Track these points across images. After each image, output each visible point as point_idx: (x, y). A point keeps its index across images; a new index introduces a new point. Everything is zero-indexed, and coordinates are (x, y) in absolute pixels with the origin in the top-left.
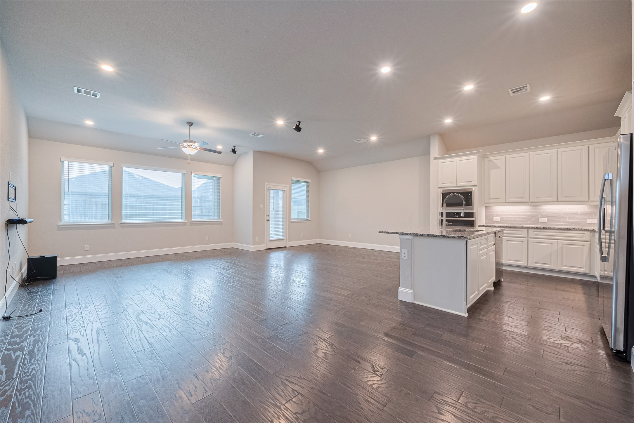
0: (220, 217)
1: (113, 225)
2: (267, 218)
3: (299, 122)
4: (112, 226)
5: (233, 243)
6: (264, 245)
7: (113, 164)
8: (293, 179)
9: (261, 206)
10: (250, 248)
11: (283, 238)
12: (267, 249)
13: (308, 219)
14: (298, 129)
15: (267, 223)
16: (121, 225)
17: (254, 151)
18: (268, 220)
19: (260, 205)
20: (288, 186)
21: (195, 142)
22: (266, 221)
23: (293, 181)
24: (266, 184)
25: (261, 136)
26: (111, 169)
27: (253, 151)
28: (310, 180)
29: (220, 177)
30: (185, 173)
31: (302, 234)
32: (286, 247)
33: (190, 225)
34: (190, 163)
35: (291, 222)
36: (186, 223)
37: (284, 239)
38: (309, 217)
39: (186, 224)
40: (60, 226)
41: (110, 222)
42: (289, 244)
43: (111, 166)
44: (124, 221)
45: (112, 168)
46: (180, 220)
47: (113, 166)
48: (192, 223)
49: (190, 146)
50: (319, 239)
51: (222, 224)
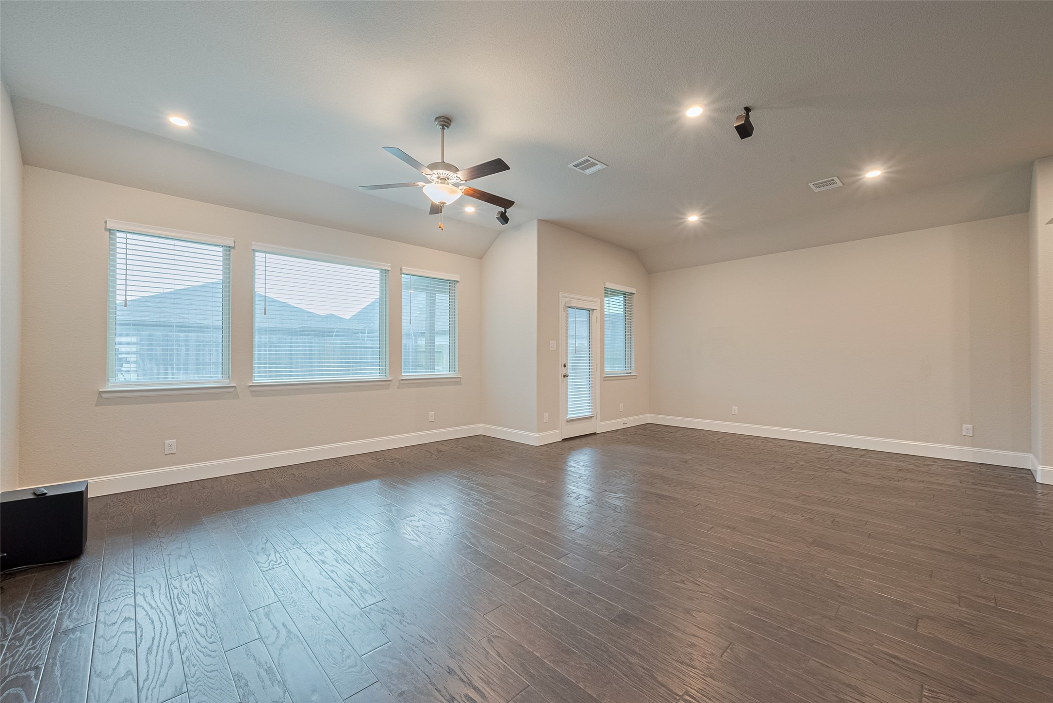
0: (457, 369)
1: (232, 390)
2: (563, 371)
3: (748, 110)
4: (230, 392)
5: (482, 425)
6: (557, 431)
7: (234, 242)
8: (608, 285)
9: (552, 345)
10: (534, 438)
11: (590, 413)
12: (564, 440)
13: (630, 373)
14: (745, 131)
15: (563, 382)
16: (251, 389)
17: (541, 222)
18: (564, 376)
19: (551, 342)
20: (598, 301)
21: (456, 170)
22: (561, 378)
23: (606, 289)
24: (561, 294)
25: (599, 167)
26: (230, 254)
27: (539, 220)
28: (635, 289)
29: (457, 281)
30: (389, 269)
31: (621, 405)
32: (595, 434)
33: (399, 388)
34: (442, 226)
35: (605, 379)
36: (390, 382)
37: (591, 417)
38: (633, 368)
39: (390, 384)
40: (104, 395)
41: (225, 382)
42: (601, 427)
43: (229, 247)
44: (257, 380)
45: (229, 251)
46: (376, 377)
47: (234, 248)
48: (402, 382)
49: (444, 180)
50: (649, 415)
51: (461, 384)
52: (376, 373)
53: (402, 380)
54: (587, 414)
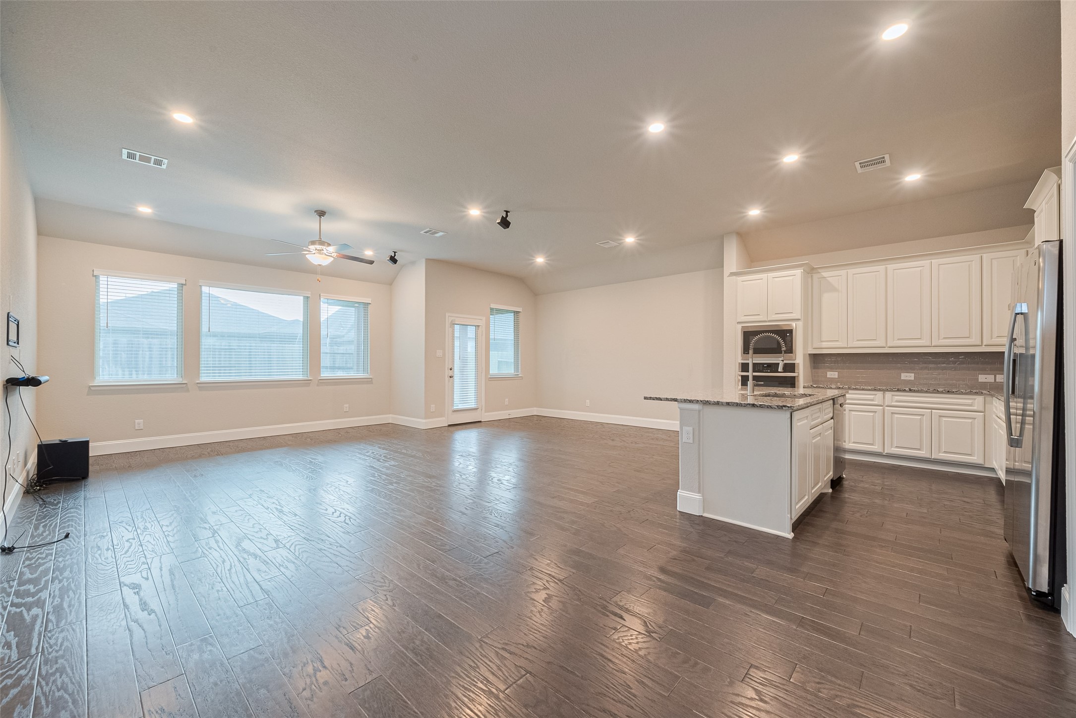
0: (369, 372)
1: (185, 385)
2: (448, 373)
3: (507, 212)
4: (182, 388)
5: (391, 415)
6: (444, 418)
7: (186, 280)
8: (493, 306)
9: (439, 353)
10: (421, 423)
11: (476, 406)
12: (450, 426)
13: (518, 375)
14: (505, 223)
15: (449, 382)
16: (198, 385)
17: (427, 260)
18: (450, 377)
19: (437, 351)
20: (484, 319)
21: (329, 245)
22: (447, 378)
23: (492, 309)
24: (447, 315)
25: (441, 234)
26: (182, 289)
28: (521, 309)
29: (369, 303)
30: (310, 296)
31: (507, 400)
32: (480, 422)
33: (318, 385)
34: (320, 279)
35: (490, 379)
36: (310, 381)
37: (477, 409)
38: (520, 371)
39: (310, 383)
40: (92, 388)
41: (180, 380)
42: (485, 417)
43: (182, 284)
44: (203, 379)
45: (182, 287)
46: (301, 377)
47: (185, 285)
49: (320, 251)
50: (535, 408)
51: (372, 383)
52: (299, 374)
53: (320, 380)
54: (473, 406)
